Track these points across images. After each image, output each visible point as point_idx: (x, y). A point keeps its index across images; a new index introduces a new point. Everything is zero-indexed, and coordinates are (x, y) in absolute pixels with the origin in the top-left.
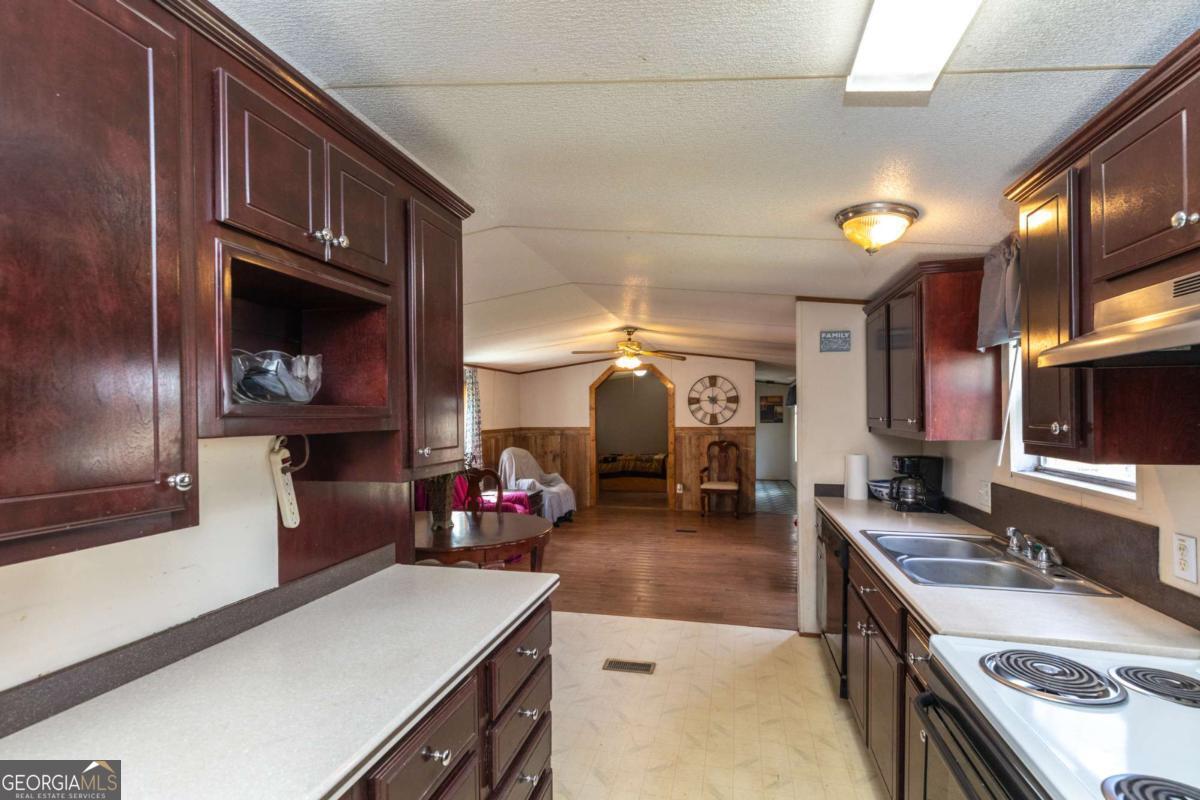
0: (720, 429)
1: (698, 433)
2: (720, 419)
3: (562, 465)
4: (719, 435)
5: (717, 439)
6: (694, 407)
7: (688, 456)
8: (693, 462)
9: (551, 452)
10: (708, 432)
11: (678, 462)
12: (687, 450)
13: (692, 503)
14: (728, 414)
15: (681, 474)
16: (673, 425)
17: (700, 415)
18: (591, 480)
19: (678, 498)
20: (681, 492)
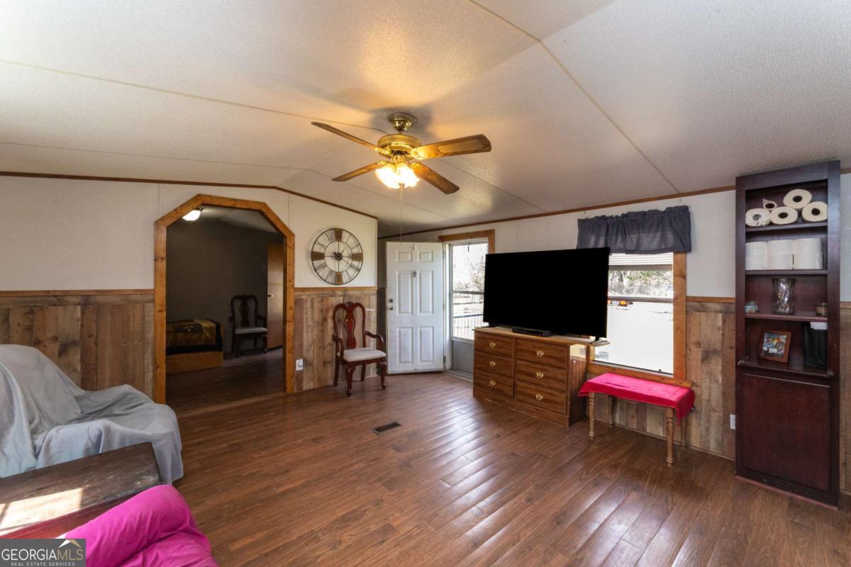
0: (346, 289)
1: (321, 293)
2: (345, 278)
3: (83, 360)
4: (344, 296)
5: (341, 300)
6: (317, 263)
7: (310, 323)
8: (316, 330)
9: (55, 339)
10: (332, 292)
11: (298, 331)
12: (310, 316)
13: (313, 380)
14: (351, 272)
15: (301, 345)
16: (293, 286)
17: (324, 273)
18: (155, 378)
19: (299, 377)
20: (301, 368)
